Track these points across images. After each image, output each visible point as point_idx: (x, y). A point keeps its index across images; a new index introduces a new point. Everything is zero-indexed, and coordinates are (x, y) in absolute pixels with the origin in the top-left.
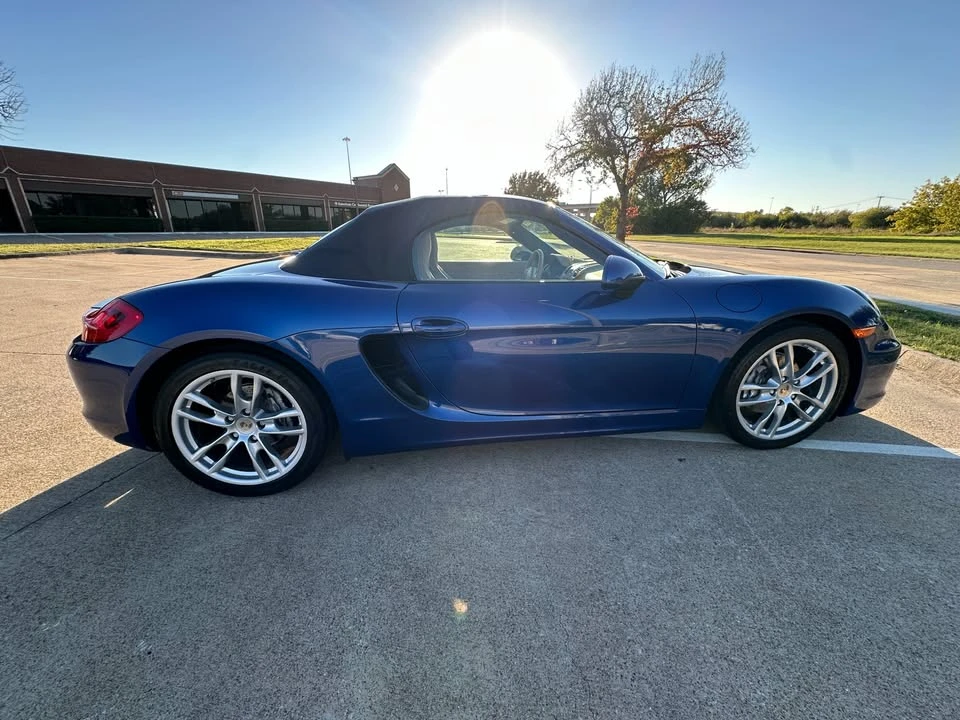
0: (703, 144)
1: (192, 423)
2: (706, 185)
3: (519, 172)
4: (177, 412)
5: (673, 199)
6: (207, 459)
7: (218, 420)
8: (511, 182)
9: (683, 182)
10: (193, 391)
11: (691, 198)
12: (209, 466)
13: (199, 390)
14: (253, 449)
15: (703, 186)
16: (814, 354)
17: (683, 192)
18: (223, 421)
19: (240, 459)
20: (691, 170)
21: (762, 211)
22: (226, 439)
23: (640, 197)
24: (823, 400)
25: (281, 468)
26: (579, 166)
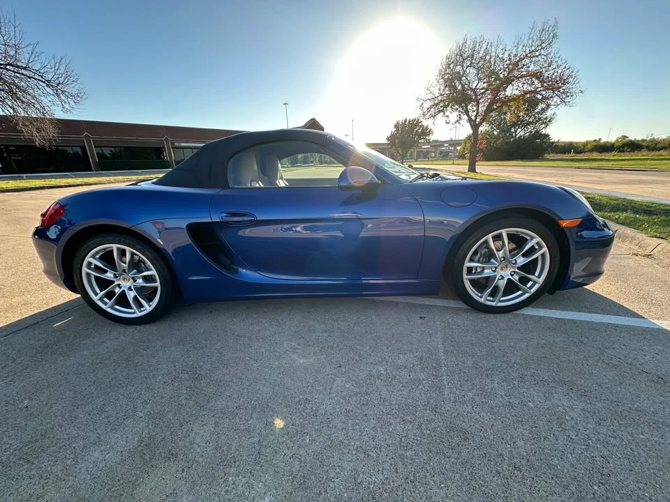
0: (539, 89)
1: (95, 277)
2: (550, 121)
3: (401, 119)
4: (85, 269)
5: (522, 133)
6: (106, 299)
7: (110, 275)
8: (395, 126)
9: (531, 120)
10: (93, 257)
11: (537, 132)
12: (106, 304)
13: (98, 257)
14: (131, 295)
15: (547, 122)
16: (527, 240)
17: (530, 128)
18: (112, 276)
19: (123, 300)
20: (537, 110)
21: (600, 139)
22: (115, 287)
23: (496, 133)
24: (539, 277)
25: (148, 308)
26: (440, 112)
